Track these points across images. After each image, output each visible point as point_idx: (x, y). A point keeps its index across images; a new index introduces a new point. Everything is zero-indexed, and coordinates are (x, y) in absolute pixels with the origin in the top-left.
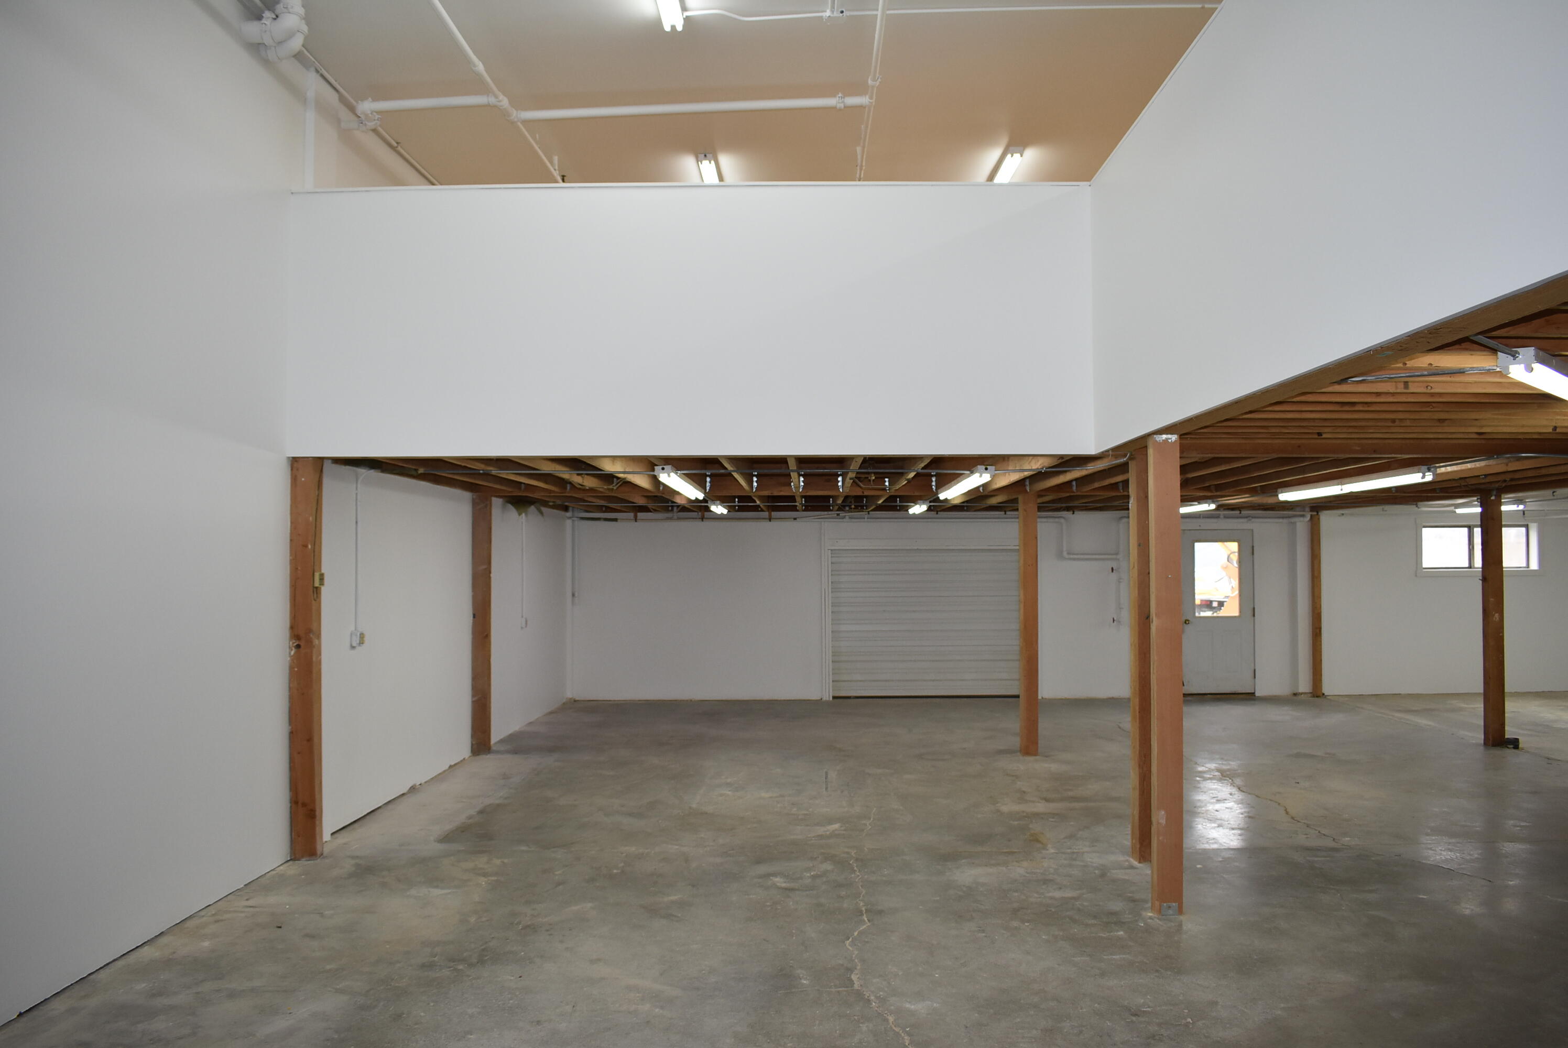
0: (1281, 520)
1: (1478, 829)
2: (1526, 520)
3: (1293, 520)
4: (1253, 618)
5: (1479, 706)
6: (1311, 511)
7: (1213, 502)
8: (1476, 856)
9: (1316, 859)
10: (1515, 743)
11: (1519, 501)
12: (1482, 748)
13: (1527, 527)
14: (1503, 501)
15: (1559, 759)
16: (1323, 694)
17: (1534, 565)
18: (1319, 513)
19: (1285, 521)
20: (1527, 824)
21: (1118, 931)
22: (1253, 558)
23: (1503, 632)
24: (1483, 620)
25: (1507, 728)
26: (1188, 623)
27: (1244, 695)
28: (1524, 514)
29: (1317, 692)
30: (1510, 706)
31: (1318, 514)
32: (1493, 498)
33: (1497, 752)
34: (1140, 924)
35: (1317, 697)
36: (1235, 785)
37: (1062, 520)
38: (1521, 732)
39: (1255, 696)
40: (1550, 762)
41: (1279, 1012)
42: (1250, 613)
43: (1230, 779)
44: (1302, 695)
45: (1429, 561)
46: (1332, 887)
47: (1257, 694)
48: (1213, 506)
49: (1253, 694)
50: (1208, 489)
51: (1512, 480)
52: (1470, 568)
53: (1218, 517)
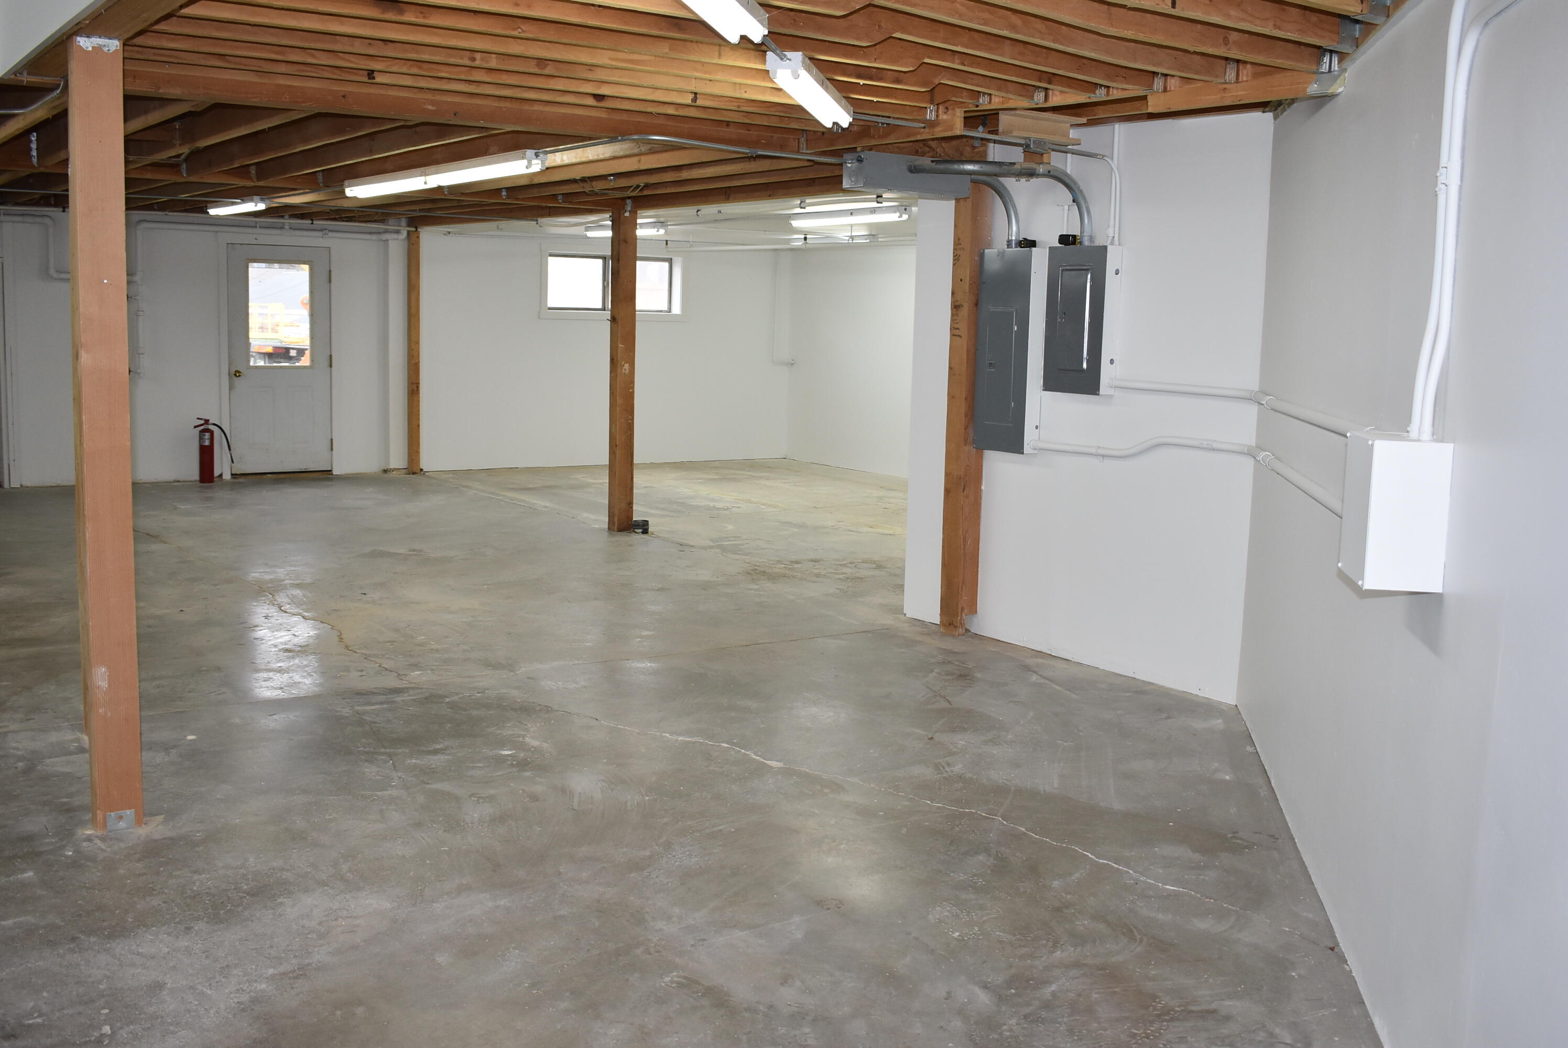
0: (368, 236)
1: (589, 644)
2: (668, 251)
3: (385, 237)
4: (329, 369)
5: (604, 480)
6: (409, 226)
7: (262, 200)
8: (583, 683)
9: (368, 708)
10: (644, 527)
11: (661, 224)
12: (606, 534)
13: (670, 261)
14: (639, 221)
15: (692, 544)
16: (422, 470)
17: (677, 309)
18: (418, 230)
19: (374, 237)
20: (650, 633)
21: (24, 871)
22: (330, 286)
23: (633, 388)
24: (611, 372)
25: (635, 507)
26: (239, 376)
27: (319, 473)
28: (667, 244)
29: (413, 469)
30: (640, 480)
31: (416, 230)
32: (627, 214)
33: (624, 538)
34: (67, 853)
35: (413, 473)
36: (276, 603)
37: (47, 220)
38: (653, 511)
39: (332, 474)
40: (681, 548)
41: (263, 986)
42: (327, 363)
43: (270, 594)
44: (394, 472)
45: (554, 299)
46: (382, 750)
47: (336, 472)
48: (261, 206)
49: (329, 472)
50: (242, 171)
51: (647, 186)
52: (605, 310)
53: (282, 228)
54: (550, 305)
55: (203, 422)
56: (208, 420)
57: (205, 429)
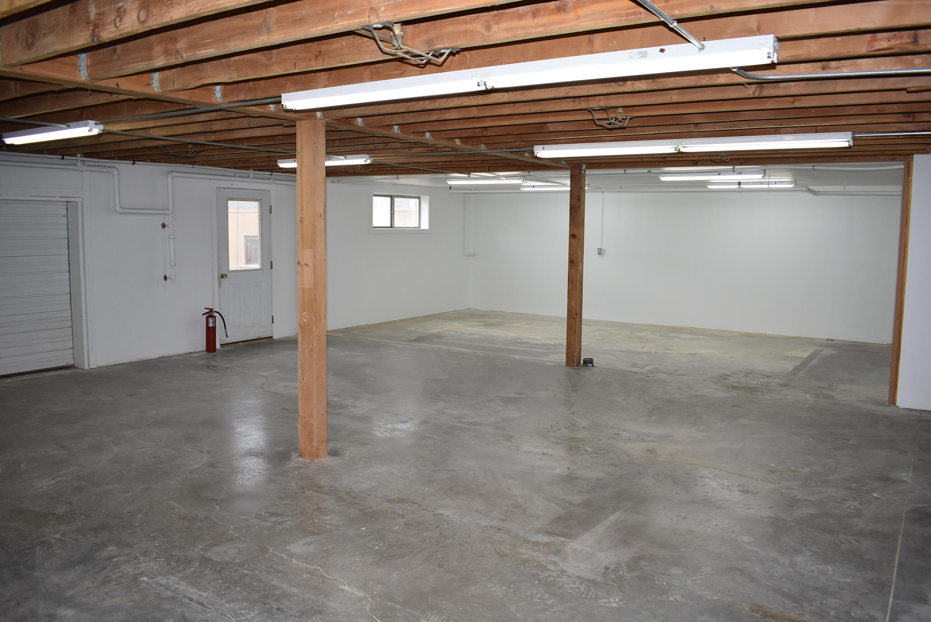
4: (271, 270)
10: (591, 363)
13: (419, 198)
17: (425, 225)
26: (224, 277)
27: (266, 339)
37: (114, 171)
42: (269, 266)
45: (375, 222)
47: (274, 338)
49: (271, 338)
52: (392, 228)
53: (249, 177)
54: (374, 225)
55: (208, 310)
56: (212, 309)
57: (210, 314)
